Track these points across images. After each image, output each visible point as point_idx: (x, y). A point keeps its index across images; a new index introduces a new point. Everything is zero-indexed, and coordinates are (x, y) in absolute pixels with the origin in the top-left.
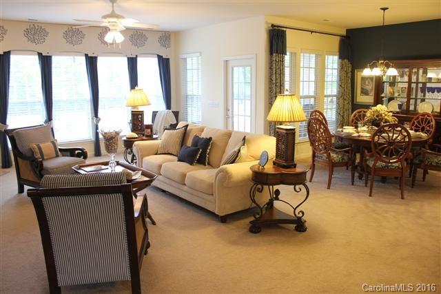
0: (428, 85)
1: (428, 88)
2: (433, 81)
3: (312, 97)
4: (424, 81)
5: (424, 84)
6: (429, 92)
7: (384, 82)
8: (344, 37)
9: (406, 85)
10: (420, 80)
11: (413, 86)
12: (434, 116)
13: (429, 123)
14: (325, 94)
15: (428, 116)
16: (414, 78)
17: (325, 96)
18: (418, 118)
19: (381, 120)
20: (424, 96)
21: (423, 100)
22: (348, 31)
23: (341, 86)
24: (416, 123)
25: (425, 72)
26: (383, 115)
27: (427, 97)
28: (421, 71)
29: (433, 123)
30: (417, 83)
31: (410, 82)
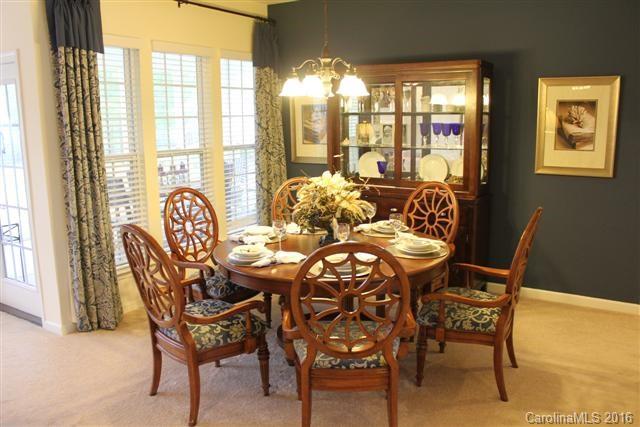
0: (435, 119)
1: (435, 125)
2: (444, 110)
3: (193, 152)
4: (426, 110)
5: (427, 116)
6: (437, 133)
7: (348, 115)
8: (265, 20)
9: (391, 120)
10: (419, 110)
11: (406, 120)
12: (453, 187)
13: (444, 204)
14: (226, 143)
15: (440, 188)
16: (406, 106)
17: (226, 149)
18: (421, 193)
19: (331, 212)
20: (429, 142)
21: (426, 152)
22: (271, 8)
23: (259, 125)
24: (417, 205)
25: (427, 93)
26: (338, 198)
27: (434, 144)
28: (419, 90)
29: (454, 205)
30: (414, 115)
31: (399, 114)
